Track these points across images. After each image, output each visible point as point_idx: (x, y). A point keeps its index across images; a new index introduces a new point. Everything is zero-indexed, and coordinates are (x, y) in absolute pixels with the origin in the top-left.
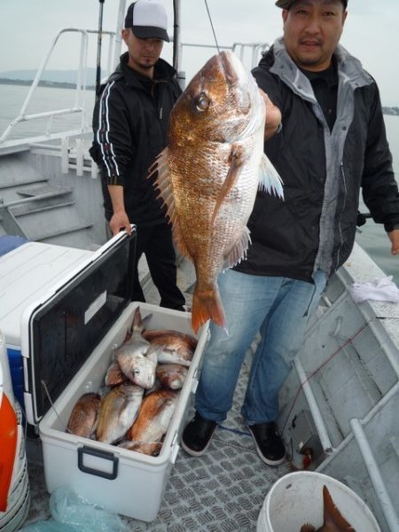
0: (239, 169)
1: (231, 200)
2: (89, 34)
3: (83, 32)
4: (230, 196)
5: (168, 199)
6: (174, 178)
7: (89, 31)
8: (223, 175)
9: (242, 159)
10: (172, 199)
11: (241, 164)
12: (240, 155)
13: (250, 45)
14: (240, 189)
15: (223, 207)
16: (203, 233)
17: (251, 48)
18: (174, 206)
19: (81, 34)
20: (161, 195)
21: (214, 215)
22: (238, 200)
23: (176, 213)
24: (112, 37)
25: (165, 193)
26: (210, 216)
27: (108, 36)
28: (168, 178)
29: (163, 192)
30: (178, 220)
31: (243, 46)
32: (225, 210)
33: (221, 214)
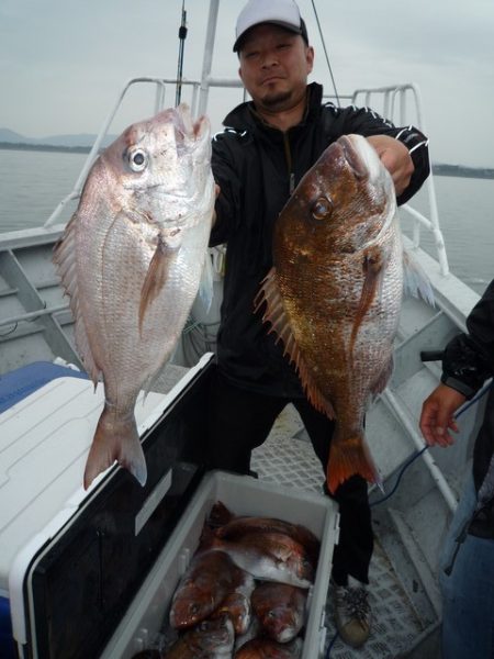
0: (380, 275)
1: (373, 318)
2: (166, 85)
3: (158, 82)
4: (370, 313)
5: (283, 332)
6: (289, 305)
7: (166, 82)
8: (358, 290)
9: (380, 263)
10: (290, 330)
11: (381, 268)
12: (377, 256)
13: (381, 91)
14: (383, 301)
15: (363, 329)
16: (339, 368)
17: (383, 94)
18: (294, 340)
19: (155, 84)
20: (273, 329)
21: (352, 343)
22: (382, 316)
23: (298, 348)
24: (195, 89)
25: (278, 325)
26: (346, 343)
27: (191, 86)
28: (281, 305)
29: (275, 324)
30: (301, 356)
31: (369, 92)
32: (367, 332)
33: (360, 338)
